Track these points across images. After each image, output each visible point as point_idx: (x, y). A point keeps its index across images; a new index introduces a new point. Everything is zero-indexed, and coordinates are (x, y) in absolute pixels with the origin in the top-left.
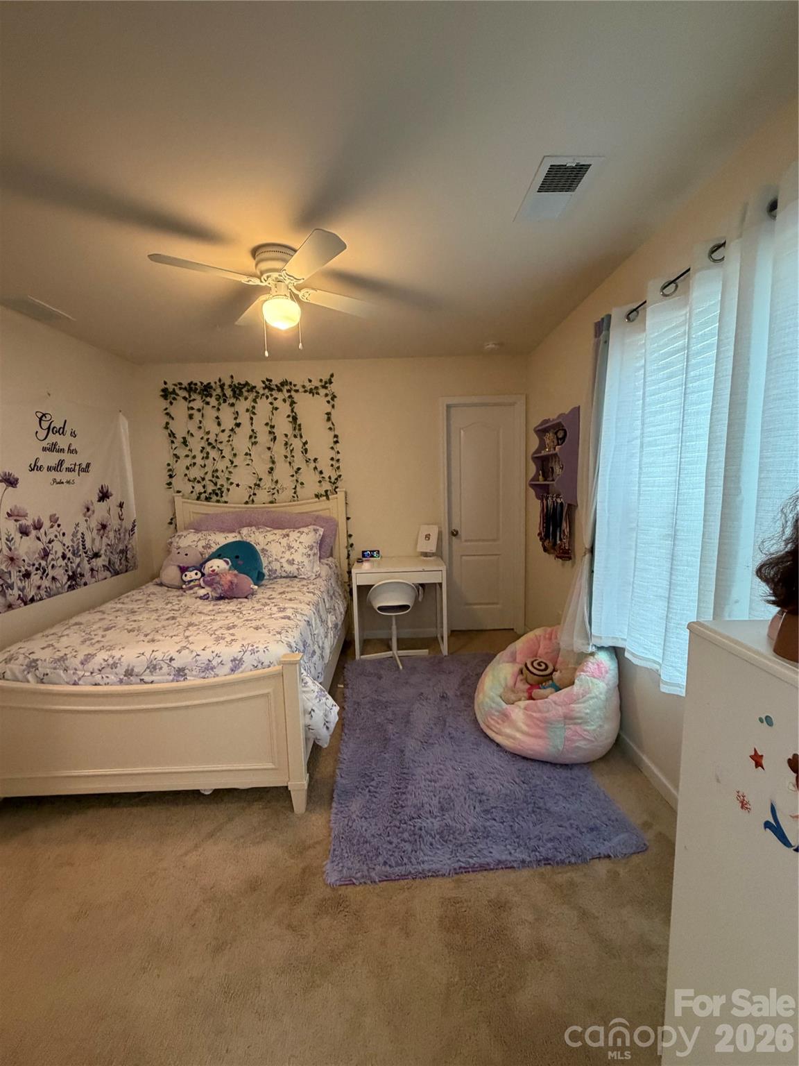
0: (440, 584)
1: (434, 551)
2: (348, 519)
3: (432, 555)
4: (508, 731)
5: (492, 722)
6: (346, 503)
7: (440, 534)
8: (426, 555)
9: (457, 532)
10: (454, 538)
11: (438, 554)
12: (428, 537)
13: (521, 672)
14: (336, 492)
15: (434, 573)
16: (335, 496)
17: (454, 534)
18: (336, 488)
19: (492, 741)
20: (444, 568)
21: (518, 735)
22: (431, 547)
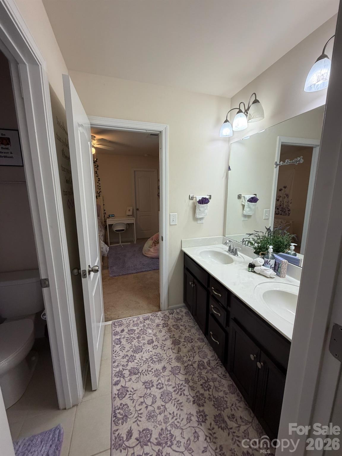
0: (133, 223)
1: (131, 214)
2: (104, 205)
3: (131, 216)
4: (150, 253)
5: (146, 252)
6: (103, 200)
7: (133, 209)
8: (129, 216)
9: (138, 209)
10: (137, 211)
11: (132, 215)
12: (129, 210)
13: (154, 242)
14: (100, 197)
15: (132, 221)
16: (99, 198)
17: (137, 209)
18: (99, 195)
19: (146, 256)
20: (134, 219)
21: (152, 254)
22: (130, 213)
